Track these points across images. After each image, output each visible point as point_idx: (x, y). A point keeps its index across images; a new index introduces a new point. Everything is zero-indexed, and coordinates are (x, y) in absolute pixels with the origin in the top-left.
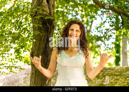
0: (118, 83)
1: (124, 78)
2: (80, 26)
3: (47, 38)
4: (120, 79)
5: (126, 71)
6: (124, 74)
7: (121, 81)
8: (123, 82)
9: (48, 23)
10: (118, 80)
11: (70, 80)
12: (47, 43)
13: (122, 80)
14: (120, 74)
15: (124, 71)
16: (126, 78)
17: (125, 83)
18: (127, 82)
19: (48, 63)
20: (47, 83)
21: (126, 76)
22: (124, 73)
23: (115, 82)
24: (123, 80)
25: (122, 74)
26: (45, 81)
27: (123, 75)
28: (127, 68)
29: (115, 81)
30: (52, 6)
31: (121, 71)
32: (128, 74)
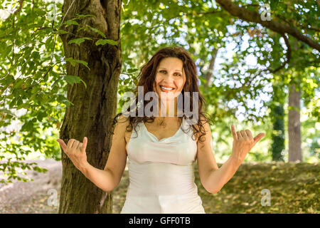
0: (279, 201)
1: (292, 189)
2: (183, 61)
3: (101, 93)
4: (283, 193)
5: (296, 172)
6: (293, 179)
8: (290, 200)
9: (105, 56)
10: (279, 195)
12: (102, 104)
13: (288, 194)
14: (282, 179)
15: (293, 174)
16: (297, 190)
17: (294, 204)
18: (299, 201)
19: (104, 154)
20: (101, 205)
21: (297, 185)
22: (294, 177)
24: (290, 196)
25: (286, 181)
26: (97, 201)
27: (290, 183)
30: (113, 13)
31: (287, 174)
32: (302, 181)
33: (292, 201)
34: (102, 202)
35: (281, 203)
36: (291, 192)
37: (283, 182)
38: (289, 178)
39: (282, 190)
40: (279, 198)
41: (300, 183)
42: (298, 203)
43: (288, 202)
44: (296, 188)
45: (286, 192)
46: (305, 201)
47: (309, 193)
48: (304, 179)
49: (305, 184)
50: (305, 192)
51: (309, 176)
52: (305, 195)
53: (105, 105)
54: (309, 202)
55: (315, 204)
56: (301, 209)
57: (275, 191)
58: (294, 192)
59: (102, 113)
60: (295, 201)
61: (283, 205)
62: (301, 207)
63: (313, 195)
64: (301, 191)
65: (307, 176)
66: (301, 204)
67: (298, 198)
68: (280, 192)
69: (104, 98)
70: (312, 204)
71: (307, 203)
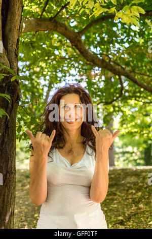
0: (116, 200)
1: (124, 190)
3: (5, 123)
4: (118, 193)
5: (124, 176)
6: (123, 182)
7: (119, 196)
8: (124, 198)
10: (115, 194)
11: (75, 216)
12: (6, 132)
13: (122, 193)
14: (115, 182)
15: (122, 178)
16: (128, 190)
17: (128, 201)
18: (131, 198)
19: (8, 175)
20: (7, 221)
21: (127, 186)
22: (123, 180)
23: (110, 200)
24: (123, 195)
25: (119, 183)
26: (3, 217)
27: (120, 185)
28: (125, 172)
29: (110, 197)
30: (14, 54)
31: (117, 178)
32: (129, 183)
33: (126, 199)
34: (7, 218)
35: (118, 201)
36: (123, 192)
37: (116, 184)
38: (119, 181)
39: (116, 191)
40: (116, 197)
41: (128, 185)
42: (131, 200)
43: (123, 199)
44: (126, 188)
45: (120, 192)
46: (135, 198)
47: (136, 192)
48: (130, 181)
49: (132, 186)
50: (134, 192)
51: (133, 179)
52: (134, 194)
53: (9, 133)
54: (139, 199)
55: (143, 201)
56: (133, 205)
57: (112, 192)
58: (125, 191)
59: (6, 140)
60: (128, 199)
61: (120, 202)
62: (134, 204)
63: (140, 194)
64: (130, 191)
65: (132, 179)
66: (133, 201)
67: (130, 197)
68: (115, 192)
69: (7, 127)
70: (141, 201)
71: (137, 200)
